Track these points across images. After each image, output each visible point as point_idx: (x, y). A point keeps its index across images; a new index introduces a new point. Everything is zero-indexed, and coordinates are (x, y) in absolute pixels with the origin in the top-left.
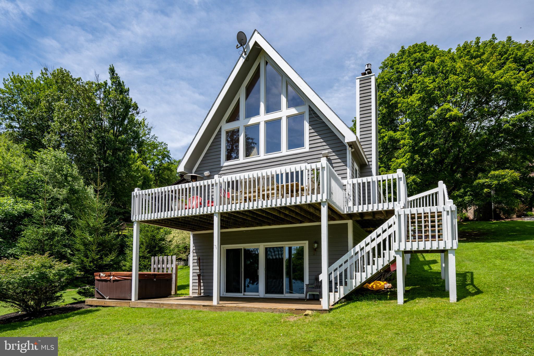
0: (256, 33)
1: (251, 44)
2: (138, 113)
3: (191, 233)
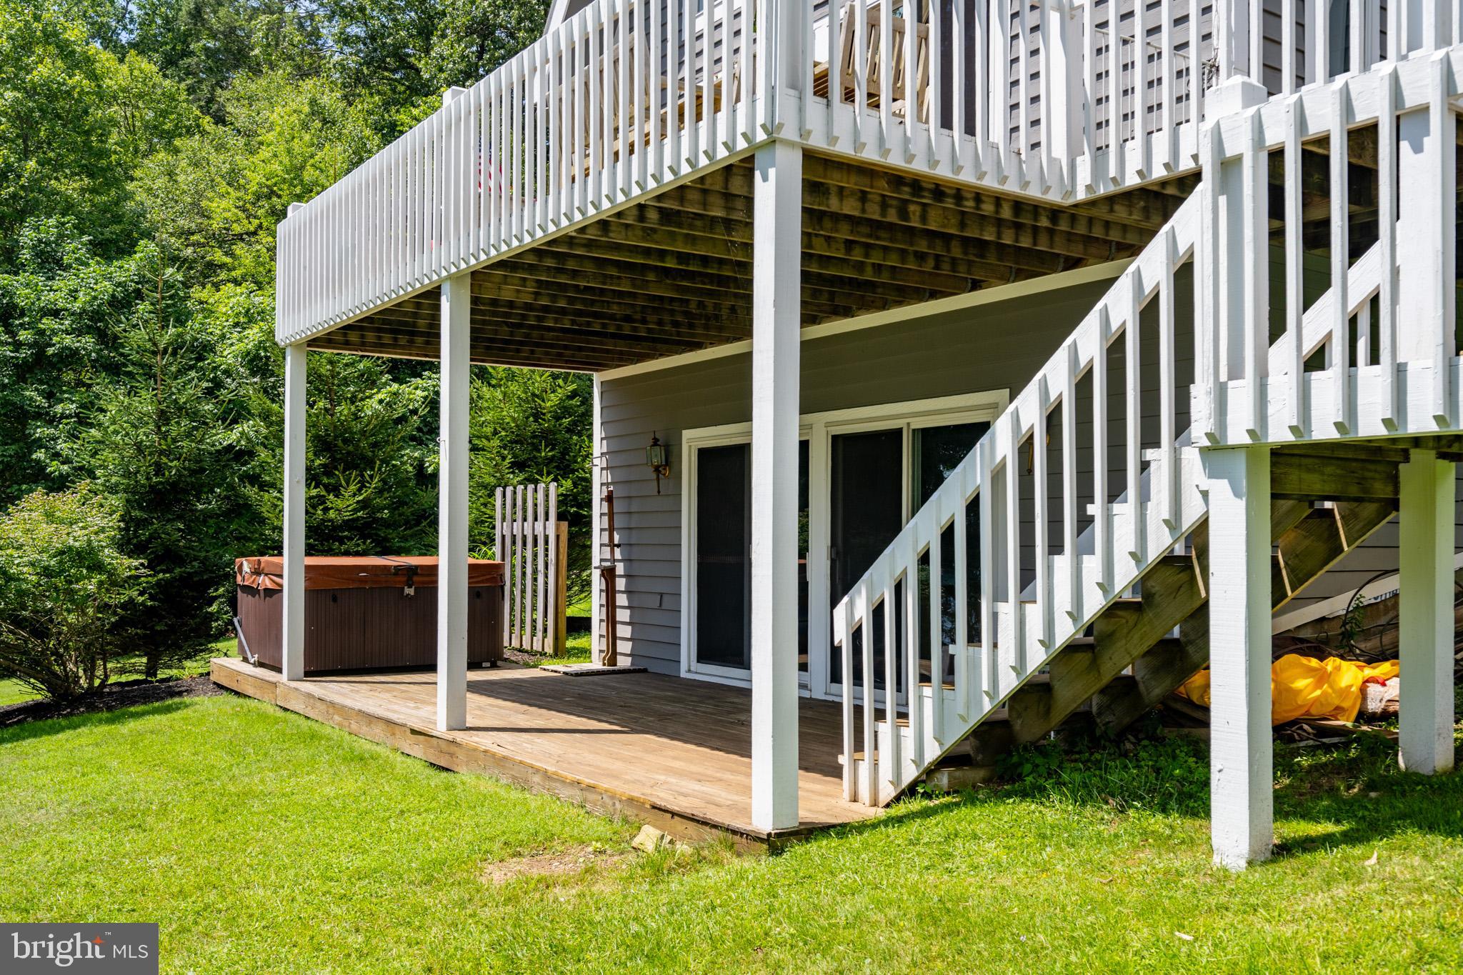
3: (597, 378)
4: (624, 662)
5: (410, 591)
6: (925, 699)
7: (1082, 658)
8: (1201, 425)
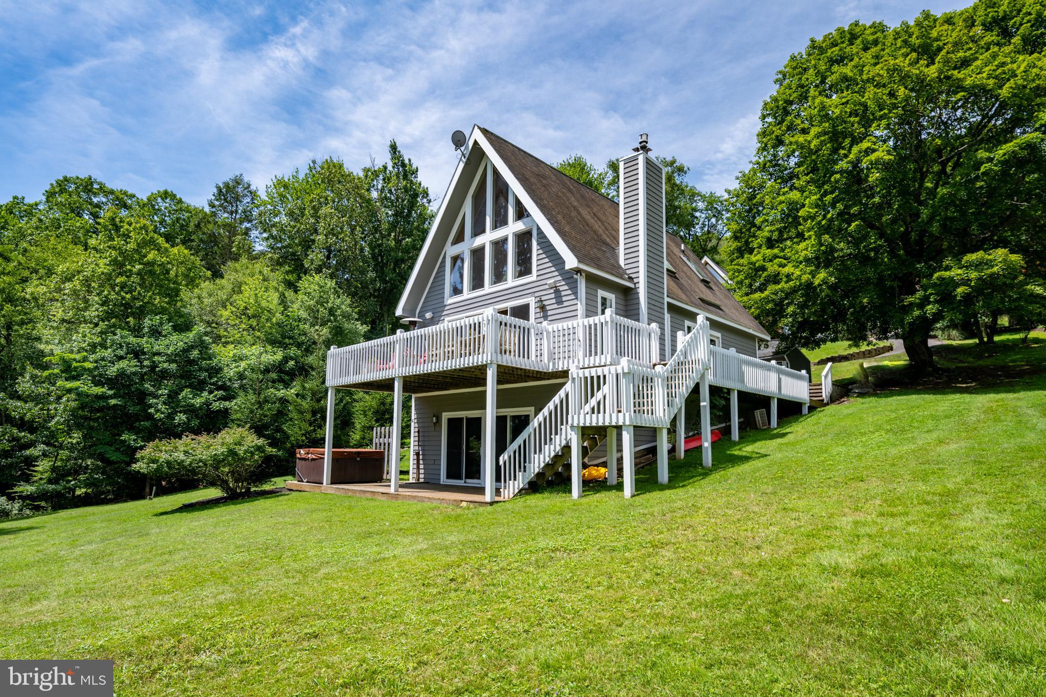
0: (476, 127)
1: (471, 144)
2: (429, 201)
3: (414, 396)
4: (422, 480)
5: (358, 459)
6: (520, 475)
7: (551, 467)
8: (570, 422)
